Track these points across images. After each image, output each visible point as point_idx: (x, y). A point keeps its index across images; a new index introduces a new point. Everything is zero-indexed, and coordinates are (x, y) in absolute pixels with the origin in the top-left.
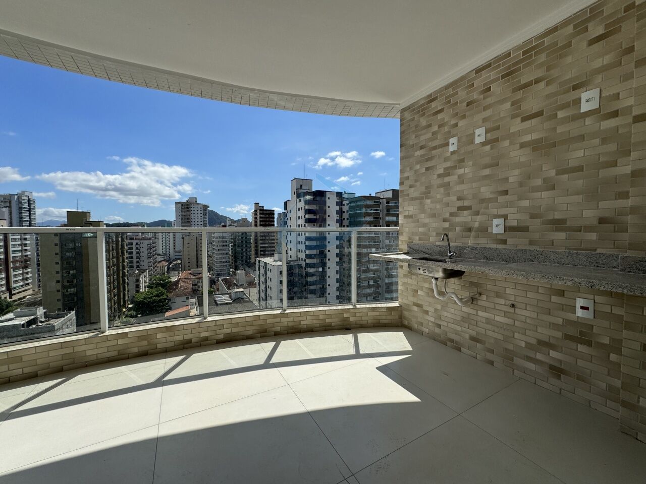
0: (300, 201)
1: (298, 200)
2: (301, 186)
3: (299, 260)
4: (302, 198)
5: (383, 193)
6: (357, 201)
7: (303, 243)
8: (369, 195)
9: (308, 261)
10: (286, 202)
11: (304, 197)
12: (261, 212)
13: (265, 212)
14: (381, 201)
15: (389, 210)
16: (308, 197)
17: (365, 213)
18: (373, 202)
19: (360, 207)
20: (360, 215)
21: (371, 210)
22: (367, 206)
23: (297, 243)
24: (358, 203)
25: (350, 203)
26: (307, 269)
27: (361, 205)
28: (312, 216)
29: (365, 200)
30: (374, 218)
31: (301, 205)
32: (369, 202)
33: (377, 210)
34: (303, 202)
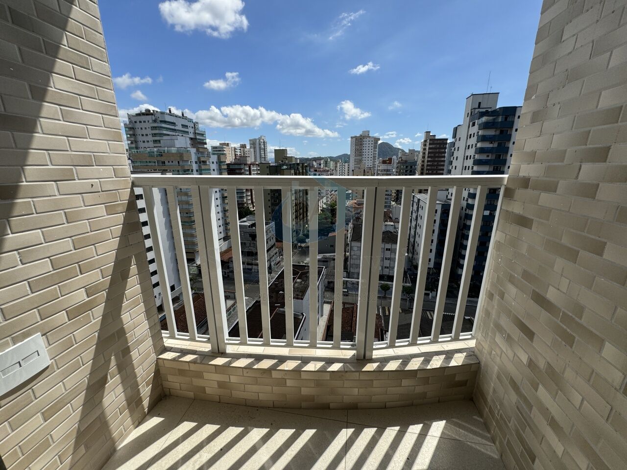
0: (474, 125)
1: (471, 124)
2: (480, 103)
4: (476, 121)
9: (470, 201)
10: (456, 128)
11: (479, 119)
12: (431, 142)
13: (435, 142)
16: (484, 119)
26: (467, 210)
31: (474, 130)
34: (476, 126)
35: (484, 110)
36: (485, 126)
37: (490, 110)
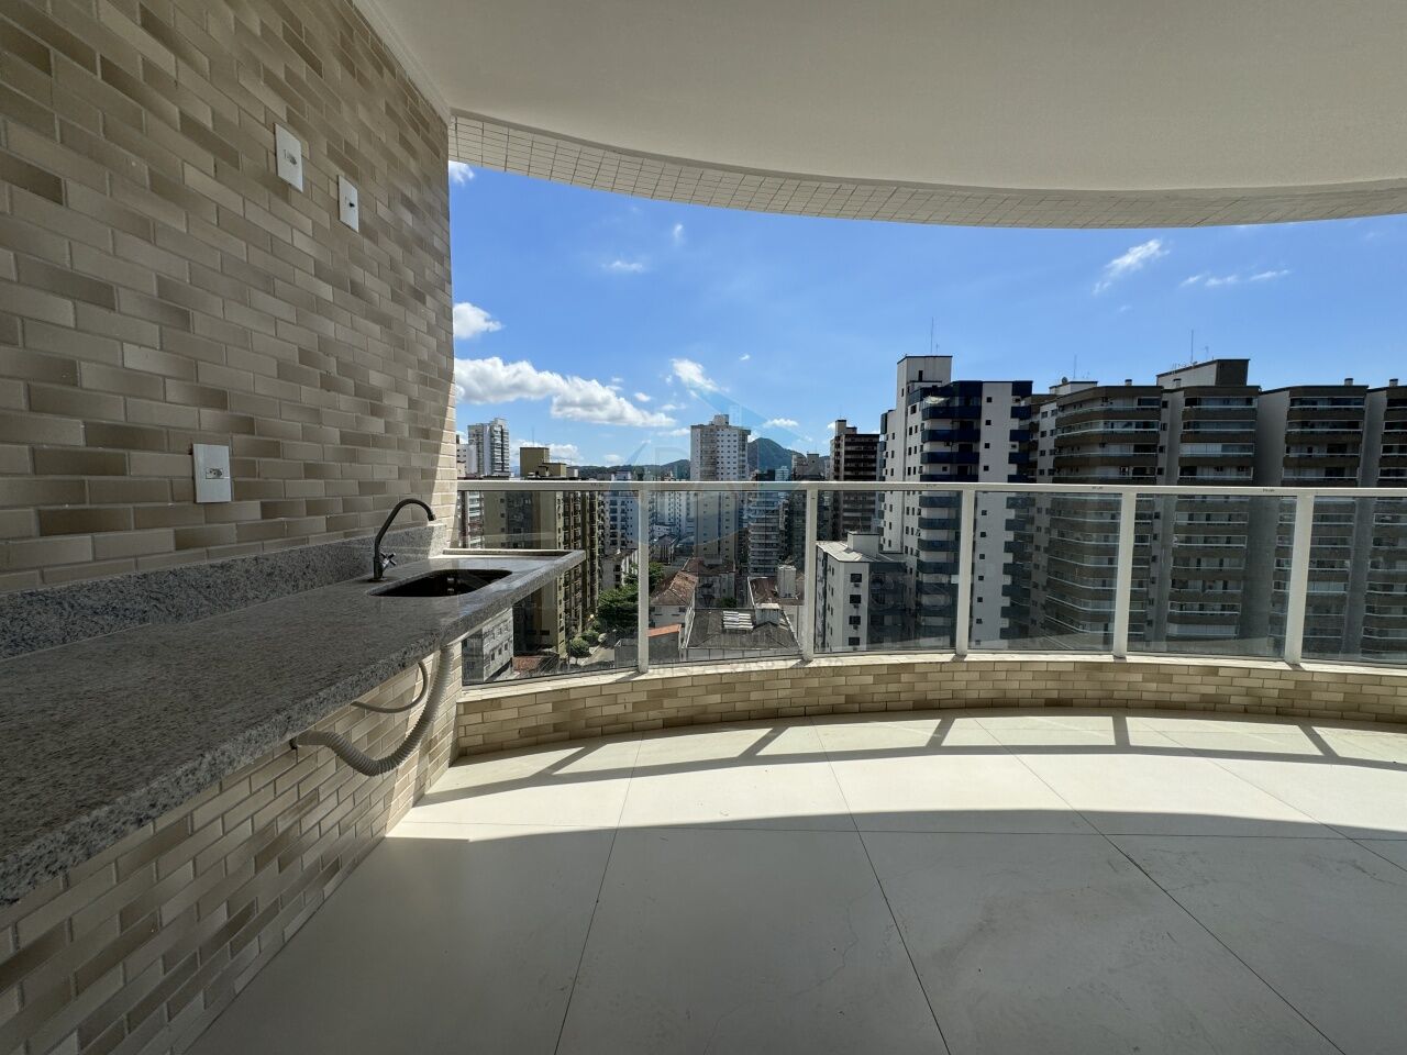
0: (914, 410)
1: (909, 408)
2: (921, 373)
3: (907, 552)
4: (918, 404)
5: (1178, 376)
6: (1081, 404)
7: (916, 512)
8: (1123, 384)
9: (924, 556)
10: (886, 415)
11: (922, 400)
12: (850, 440)
13: (857, 440)
14: (1166, 397)
15: (1197, 425)
16: (932, 400)
17: (1104, 434)
18: (1136, 402)
19: (1089, 418)
20: (1086, 440)
21: (1129, 425)
22: (1109, 415)
23: (903, 513)
24: (1085, 409)
25: (1063, 408)
26: (920, 574)
27: (1092, 412)
28: (940, 448)
29: (1105, 399)
30: (1137, 448)
31: (916, 420)
32: (1118, 405)
33: (1146, 425)
34: (919, 413)
35: (930, 385)
36: (933, 412)
37: (939, 385)
